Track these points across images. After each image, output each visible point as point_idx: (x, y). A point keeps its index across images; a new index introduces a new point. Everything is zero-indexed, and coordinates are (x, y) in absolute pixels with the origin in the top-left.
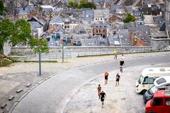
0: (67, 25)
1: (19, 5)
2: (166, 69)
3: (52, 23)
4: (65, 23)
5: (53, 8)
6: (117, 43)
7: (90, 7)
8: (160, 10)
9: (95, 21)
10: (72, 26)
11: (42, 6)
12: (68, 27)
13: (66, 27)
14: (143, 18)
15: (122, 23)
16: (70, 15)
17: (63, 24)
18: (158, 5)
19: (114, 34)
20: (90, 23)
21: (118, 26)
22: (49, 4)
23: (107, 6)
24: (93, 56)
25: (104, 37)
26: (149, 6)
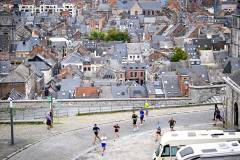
0: (87, 66)
1: (17, 38)
2: (197, 132)
3: (64, 64)
4: (85, 63)
5: (68, 42)
6: (159, 92)
7: (122, 39)
8: (225, 43)
9: (129, 59)
10: (95, 67)
11: (51, 39)
12: (89, 69)
13: (85, 69)
14: (198, 55)
15: (168, 63)
16: (92, 50)
17: (82, 64)
18: (222, 36)
19: (156, 78)
20: (120, 62)
21: (161, 66)
22: (62, 36)
23: (147, 38)
24: (100, 113)
25: (142, 83)
26: (209, 37)
